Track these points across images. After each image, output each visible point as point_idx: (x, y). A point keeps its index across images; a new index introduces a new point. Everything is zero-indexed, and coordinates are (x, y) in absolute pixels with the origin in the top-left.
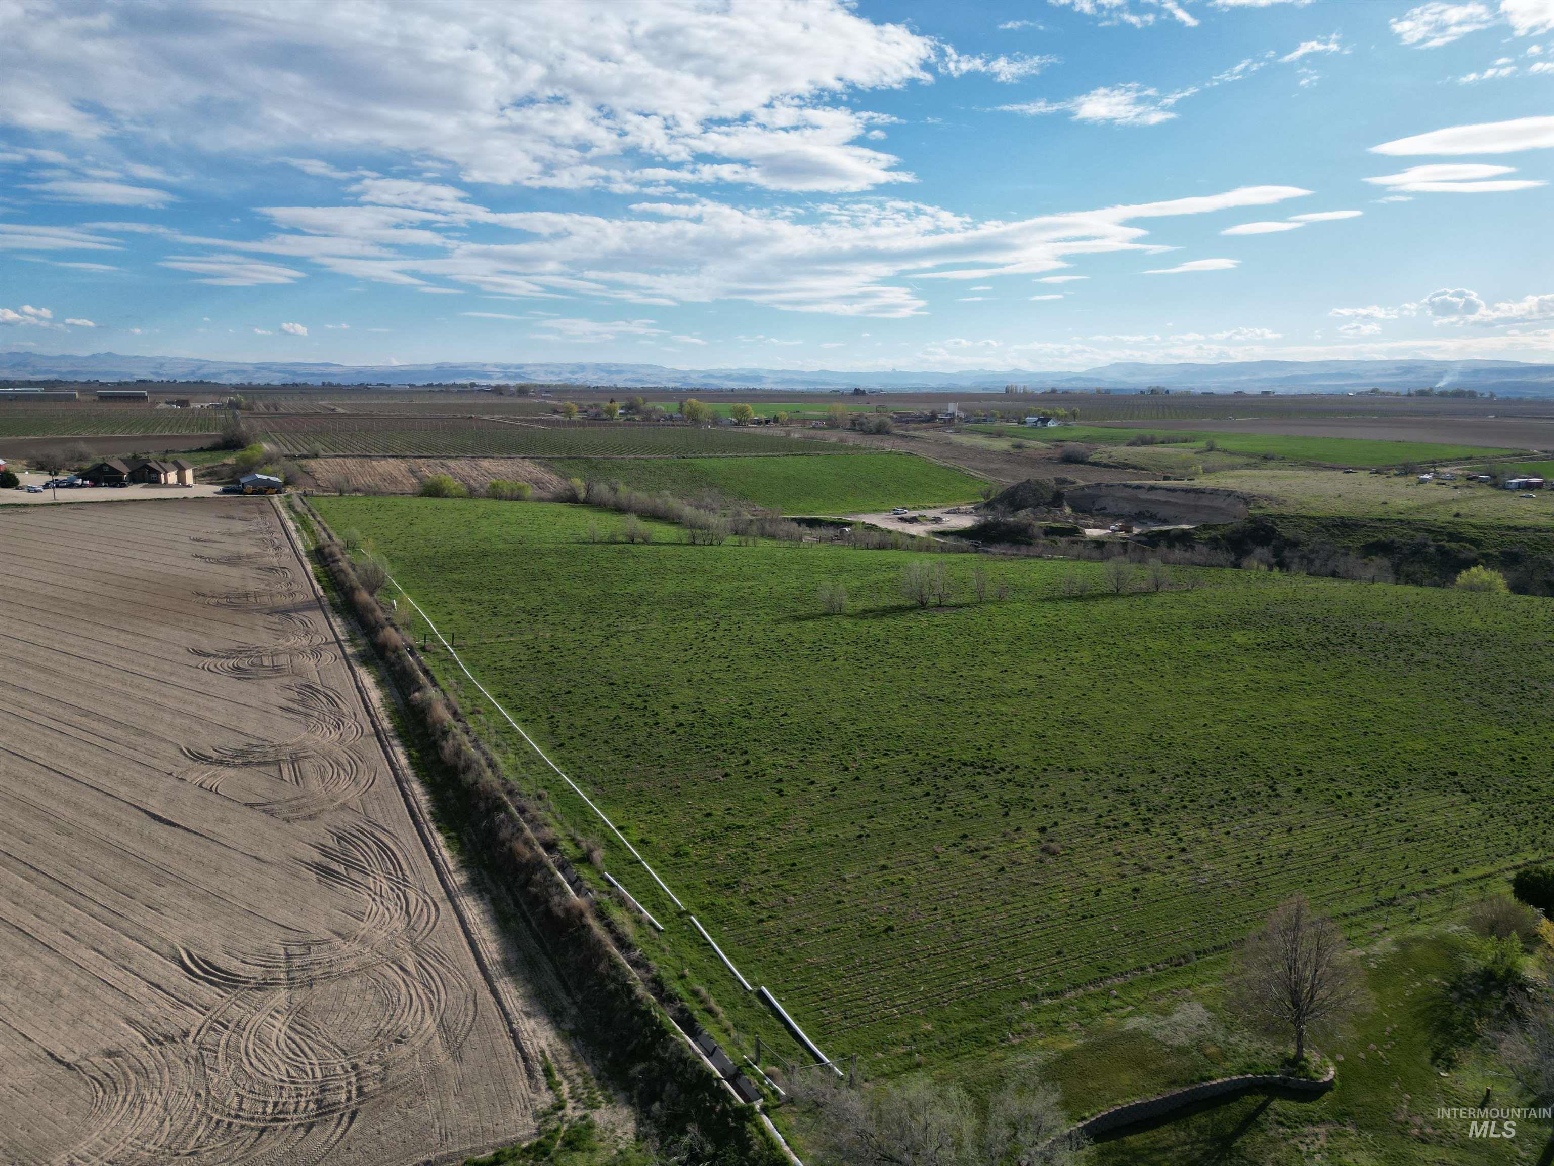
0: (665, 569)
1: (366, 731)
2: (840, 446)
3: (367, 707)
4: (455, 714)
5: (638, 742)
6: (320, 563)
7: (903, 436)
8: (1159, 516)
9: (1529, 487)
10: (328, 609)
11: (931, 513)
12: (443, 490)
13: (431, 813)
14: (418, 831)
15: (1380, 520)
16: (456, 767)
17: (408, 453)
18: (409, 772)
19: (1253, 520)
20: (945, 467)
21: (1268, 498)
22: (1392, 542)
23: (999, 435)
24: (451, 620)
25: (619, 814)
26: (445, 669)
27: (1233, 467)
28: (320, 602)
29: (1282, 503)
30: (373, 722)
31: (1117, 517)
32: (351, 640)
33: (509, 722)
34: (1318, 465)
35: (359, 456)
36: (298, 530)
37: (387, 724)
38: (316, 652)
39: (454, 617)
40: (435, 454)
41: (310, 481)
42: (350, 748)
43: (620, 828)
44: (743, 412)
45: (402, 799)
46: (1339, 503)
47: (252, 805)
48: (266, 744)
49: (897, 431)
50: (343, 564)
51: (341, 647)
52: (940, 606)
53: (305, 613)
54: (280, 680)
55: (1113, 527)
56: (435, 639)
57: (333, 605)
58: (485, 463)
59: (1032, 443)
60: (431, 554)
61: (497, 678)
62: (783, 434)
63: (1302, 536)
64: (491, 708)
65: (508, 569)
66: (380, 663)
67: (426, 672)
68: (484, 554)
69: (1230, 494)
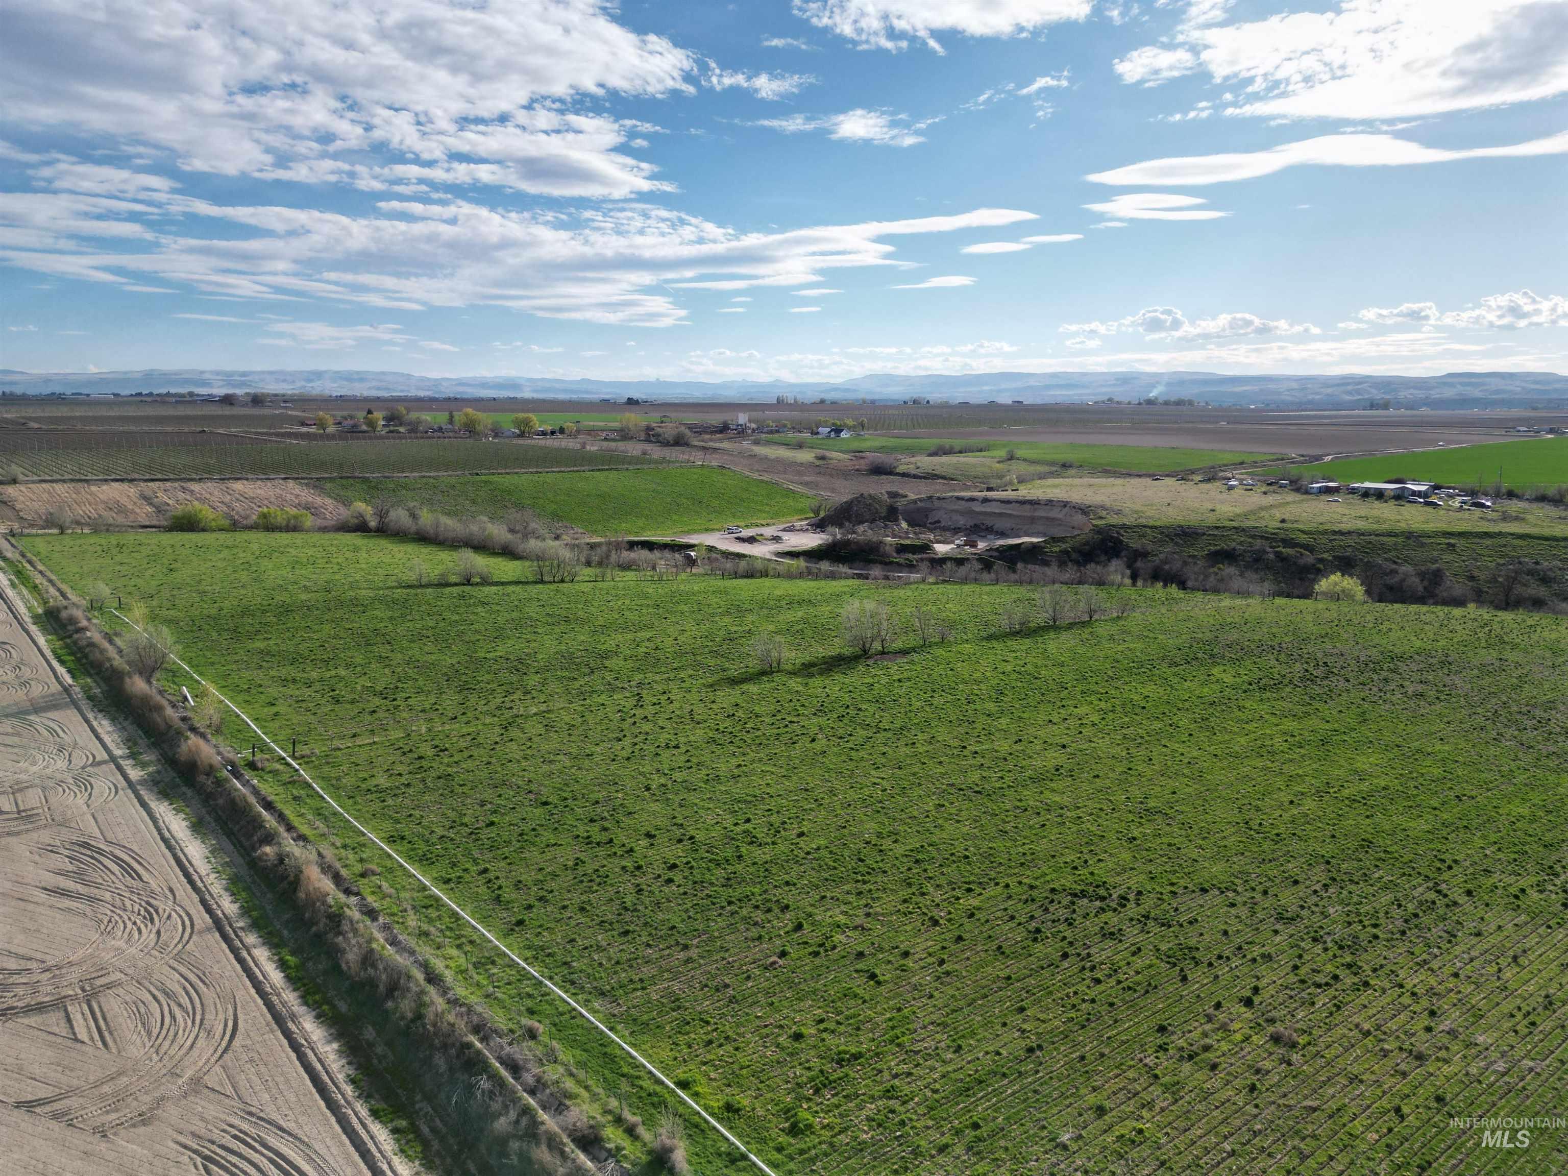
0: (530, 618)
1: (197, 921)
2: (642, 460)
3: (187, 875)
4: (337, 878)
5: (629, 904)
6: (55, 633)
7: (704, 448)
8: (995, 528)
9: (1328, 491)
10: (85, 705)
11: (768, 532)
12: (199, 522)
13: (353, 1081)
14: (339, 1122)
15: (1217, 528)
16: (372, 983)
17: (136, 476)
18: (290, 997)
19: (1098, 530)
20: (762, 481)
21: (1103, 508)
22: (1234, 549)
23: (800, 446)
24: (276, 714)
25: (666, 1054)
26: (296, 798)
27: (1042, 477)
28: (69, 695)
29: (1119, 512)
30: (203, 902)
31: (956, 531)
32: (133, 756)
33: (424, 888)
34: (1115, 472)
35: (72, 480)
36: (13, 585)
37: (228, 906)
38: (83, 783)
39: (281, 708)
40: (172, 476)
41: (10, 513)
42: (178, 958)
43: (684, 1085)
44: (527, 422)
45: (293, 1056)
46: (1171, 511)
47: (28, 1106)
48: (33, 965)
49: (696, 443)
50: (94, 635)
51: (119, 768)
52: (883, 653)
53: (50, 715)
54: (35, 835)
55: (957, 542)
56: (263, 748)
57: (90, 698)
58: (238, 486)
59: (834, 455)
60: (214, 612)
61: (377, 806)
62: (578, 446)
63: (1150, 547)
64: (389, 864)
65: (326, 628)
66: (189, 793)
67: (269, 806)
68: (286, 610)
69: (1065, 504)
